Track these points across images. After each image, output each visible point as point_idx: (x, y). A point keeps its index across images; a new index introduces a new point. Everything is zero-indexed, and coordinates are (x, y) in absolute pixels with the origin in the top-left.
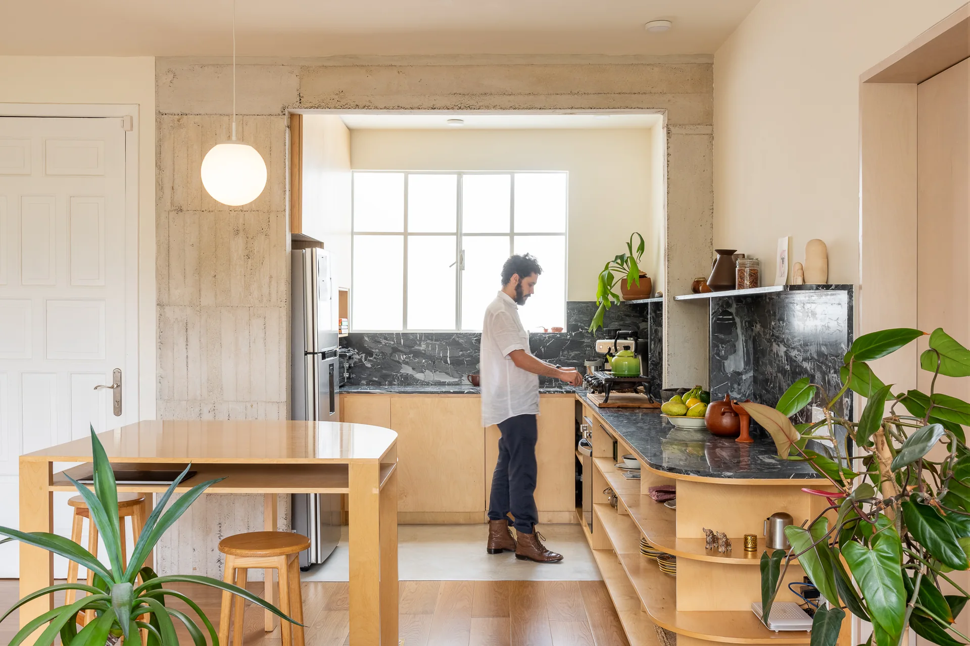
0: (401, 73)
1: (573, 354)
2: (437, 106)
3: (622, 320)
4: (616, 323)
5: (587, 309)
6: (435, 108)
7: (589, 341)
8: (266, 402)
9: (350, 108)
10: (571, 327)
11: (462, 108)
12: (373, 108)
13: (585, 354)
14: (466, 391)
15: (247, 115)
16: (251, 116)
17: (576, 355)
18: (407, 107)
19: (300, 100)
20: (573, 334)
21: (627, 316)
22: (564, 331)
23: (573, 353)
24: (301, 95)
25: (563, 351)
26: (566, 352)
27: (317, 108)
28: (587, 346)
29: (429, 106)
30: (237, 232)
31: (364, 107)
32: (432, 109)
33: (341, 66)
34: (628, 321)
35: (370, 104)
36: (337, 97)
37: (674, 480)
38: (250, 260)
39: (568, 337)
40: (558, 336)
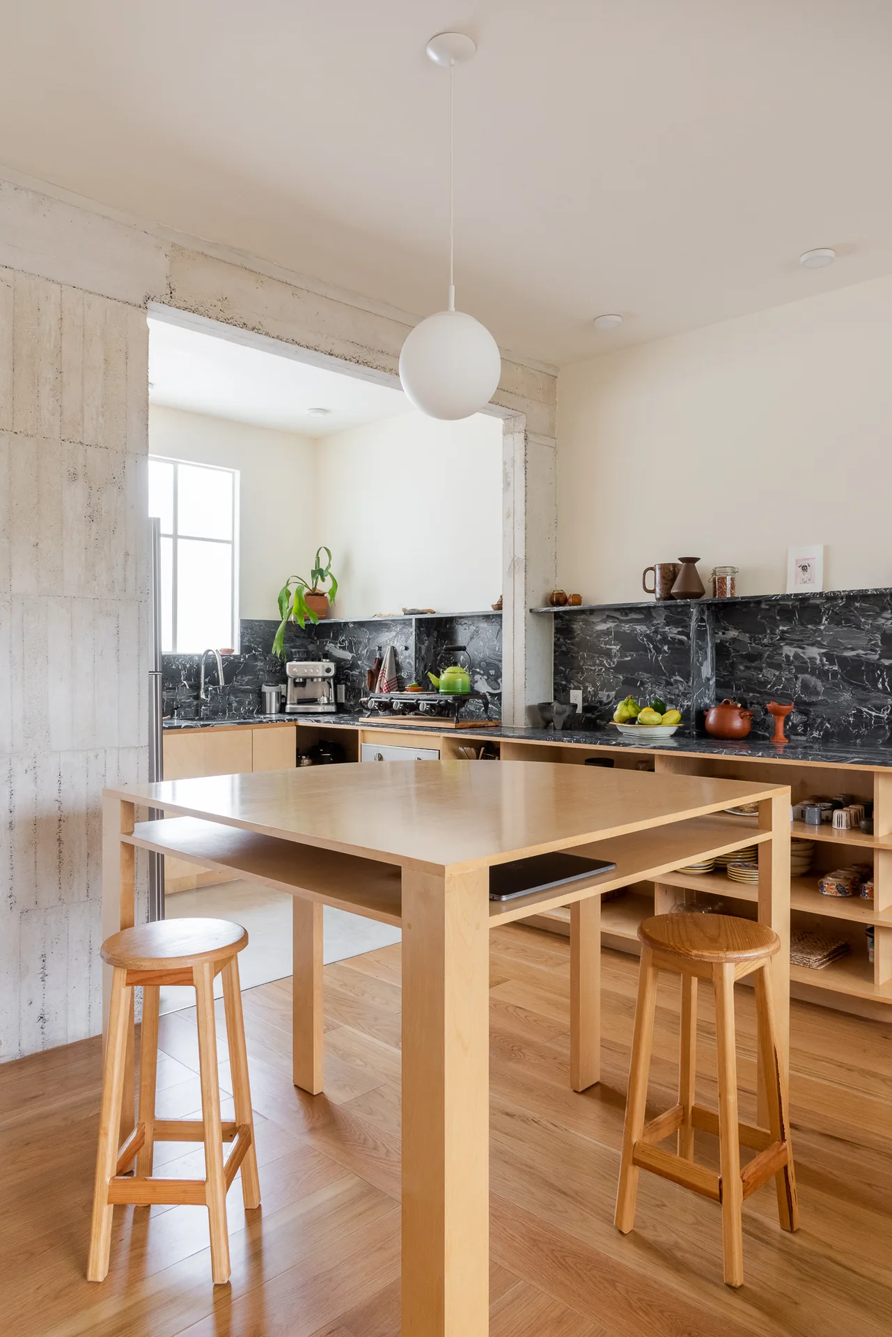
0: (296, 296)
1: (246, 679)
2: (335, 352)
3: (293, 641)
4: (288, 645)
5: (260, 629)
6: (332, 355)
7: (262, 664)
8: (119, 749)
9: (235, 325)
10: (245, 649)
11: (360, 362)
12: (264, 333)
13: (258, 678)
14: (183, 726)
15: (90, 293)
16: (97, 297)
17: (249, 680)
18: (302, 343)
19: (171, 293)
20: (247, 656)
21: (298, 637)
22: (237, 652)
23: (247, 677)
24: (172, 286)
25: (236, 675)
26: (239, 677)
27: (194, 312)
28: (260, 670)
29: (326, 350)
30: (74, 477)
31: (253, 329)
32: (330, 354)
33: (225, 262)
34: (298, 642)
35: (260, 327)
36: (219, 303)
37: (870, 775)
38: (94, 525)
39: (242, 659)
40: (232, 658)
